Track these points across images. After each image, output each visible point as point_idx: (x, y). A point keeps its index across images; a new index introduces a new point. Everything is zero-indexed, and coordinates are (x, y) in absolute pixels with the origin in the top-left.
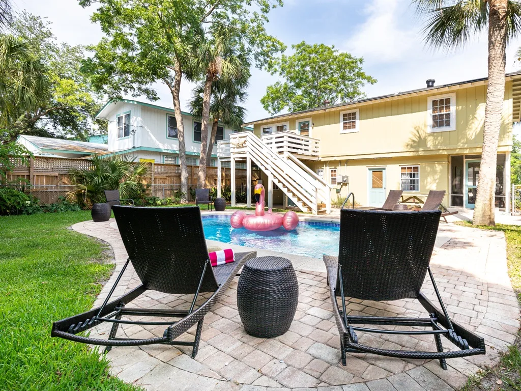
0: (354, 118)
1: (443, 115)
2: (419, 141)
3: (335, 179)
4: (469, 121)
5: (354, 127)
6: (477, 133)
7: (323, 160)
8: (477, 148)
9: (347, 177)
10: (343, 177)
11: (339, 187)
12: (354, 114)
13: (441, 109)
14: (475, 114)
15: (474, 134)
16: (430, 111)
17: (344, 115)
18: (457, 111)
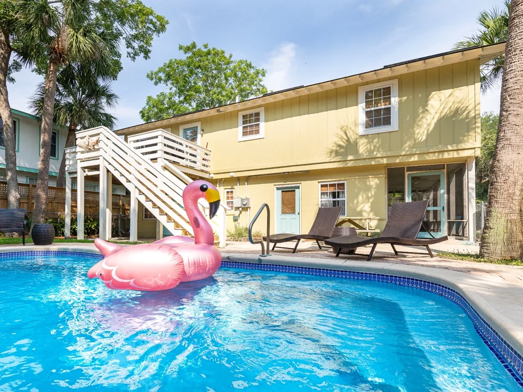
0: (258, 120)
1: (381, 109)
2: (347, 145)
3: (232, 202)
4: (418, 116)
5: (257, 132)
6: (429, 132)
7: (215, 177)
8: (429, 153)
9: (248, 199)
10: (242, 200)
11: (237, 213)
12: (257, 114)
13: (377, 103)
14: (427, 105)
15: (425, 133)
16: (362, 106)
17: (243, 116)
18: (400, 103)
